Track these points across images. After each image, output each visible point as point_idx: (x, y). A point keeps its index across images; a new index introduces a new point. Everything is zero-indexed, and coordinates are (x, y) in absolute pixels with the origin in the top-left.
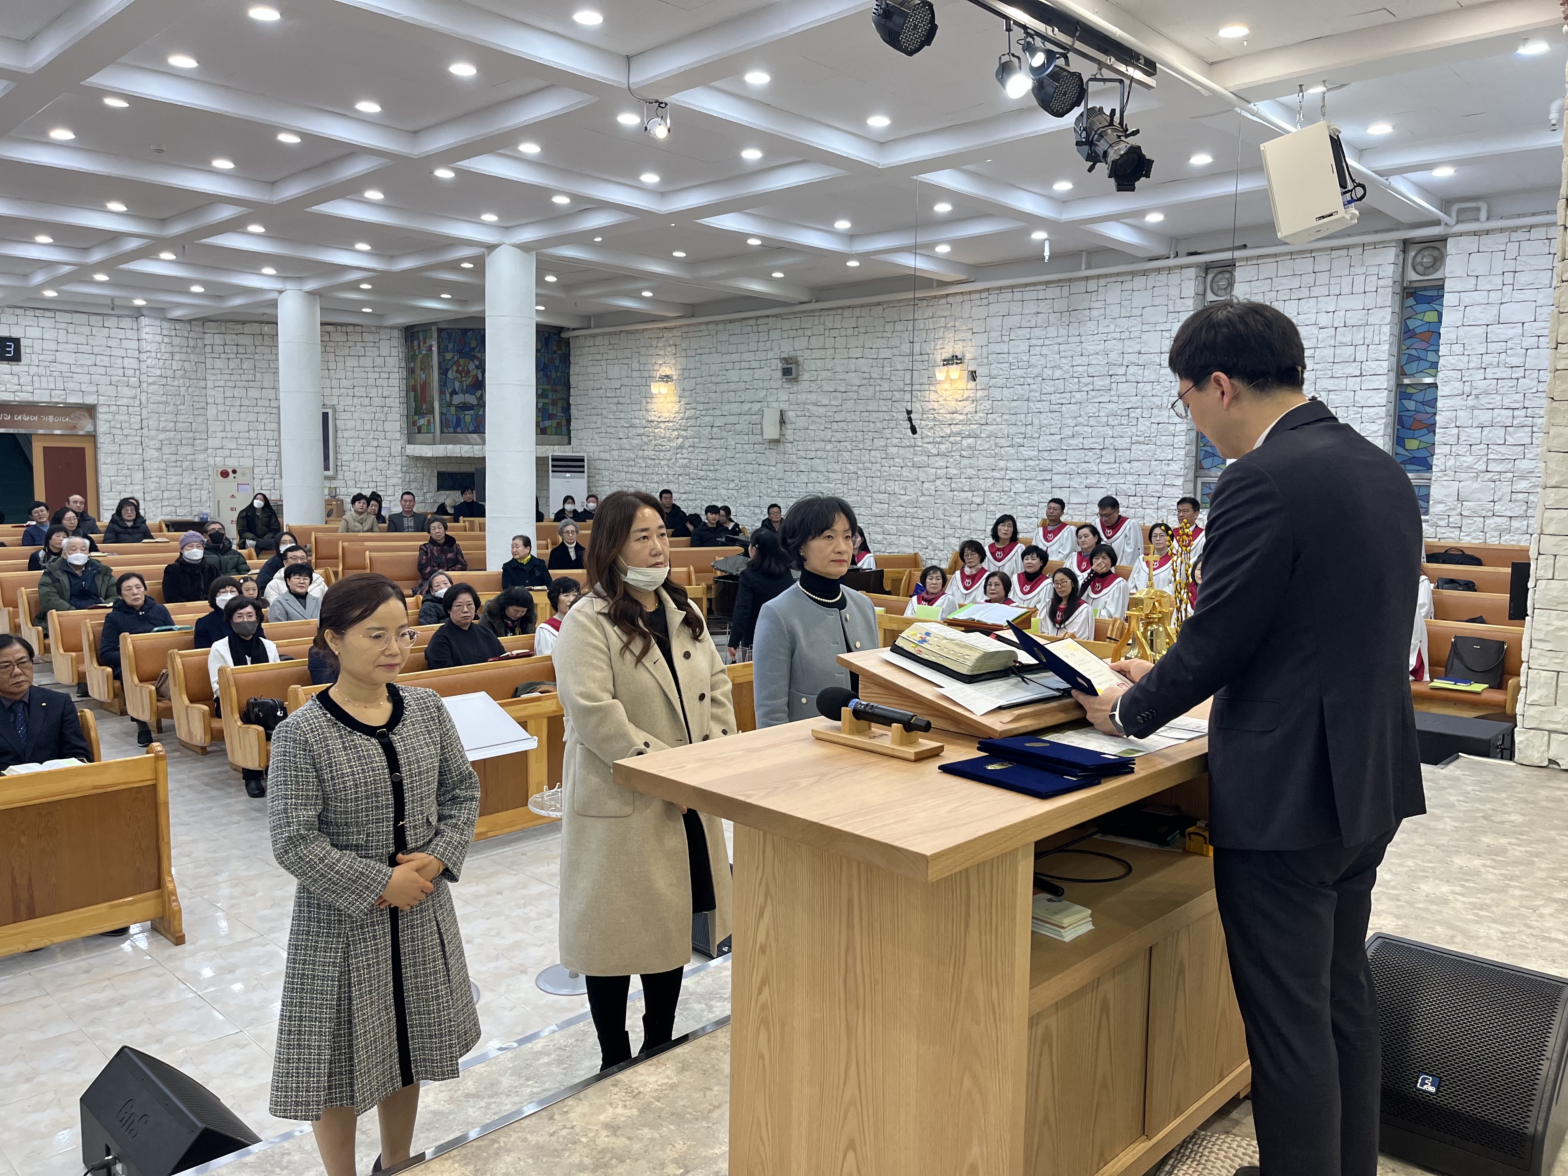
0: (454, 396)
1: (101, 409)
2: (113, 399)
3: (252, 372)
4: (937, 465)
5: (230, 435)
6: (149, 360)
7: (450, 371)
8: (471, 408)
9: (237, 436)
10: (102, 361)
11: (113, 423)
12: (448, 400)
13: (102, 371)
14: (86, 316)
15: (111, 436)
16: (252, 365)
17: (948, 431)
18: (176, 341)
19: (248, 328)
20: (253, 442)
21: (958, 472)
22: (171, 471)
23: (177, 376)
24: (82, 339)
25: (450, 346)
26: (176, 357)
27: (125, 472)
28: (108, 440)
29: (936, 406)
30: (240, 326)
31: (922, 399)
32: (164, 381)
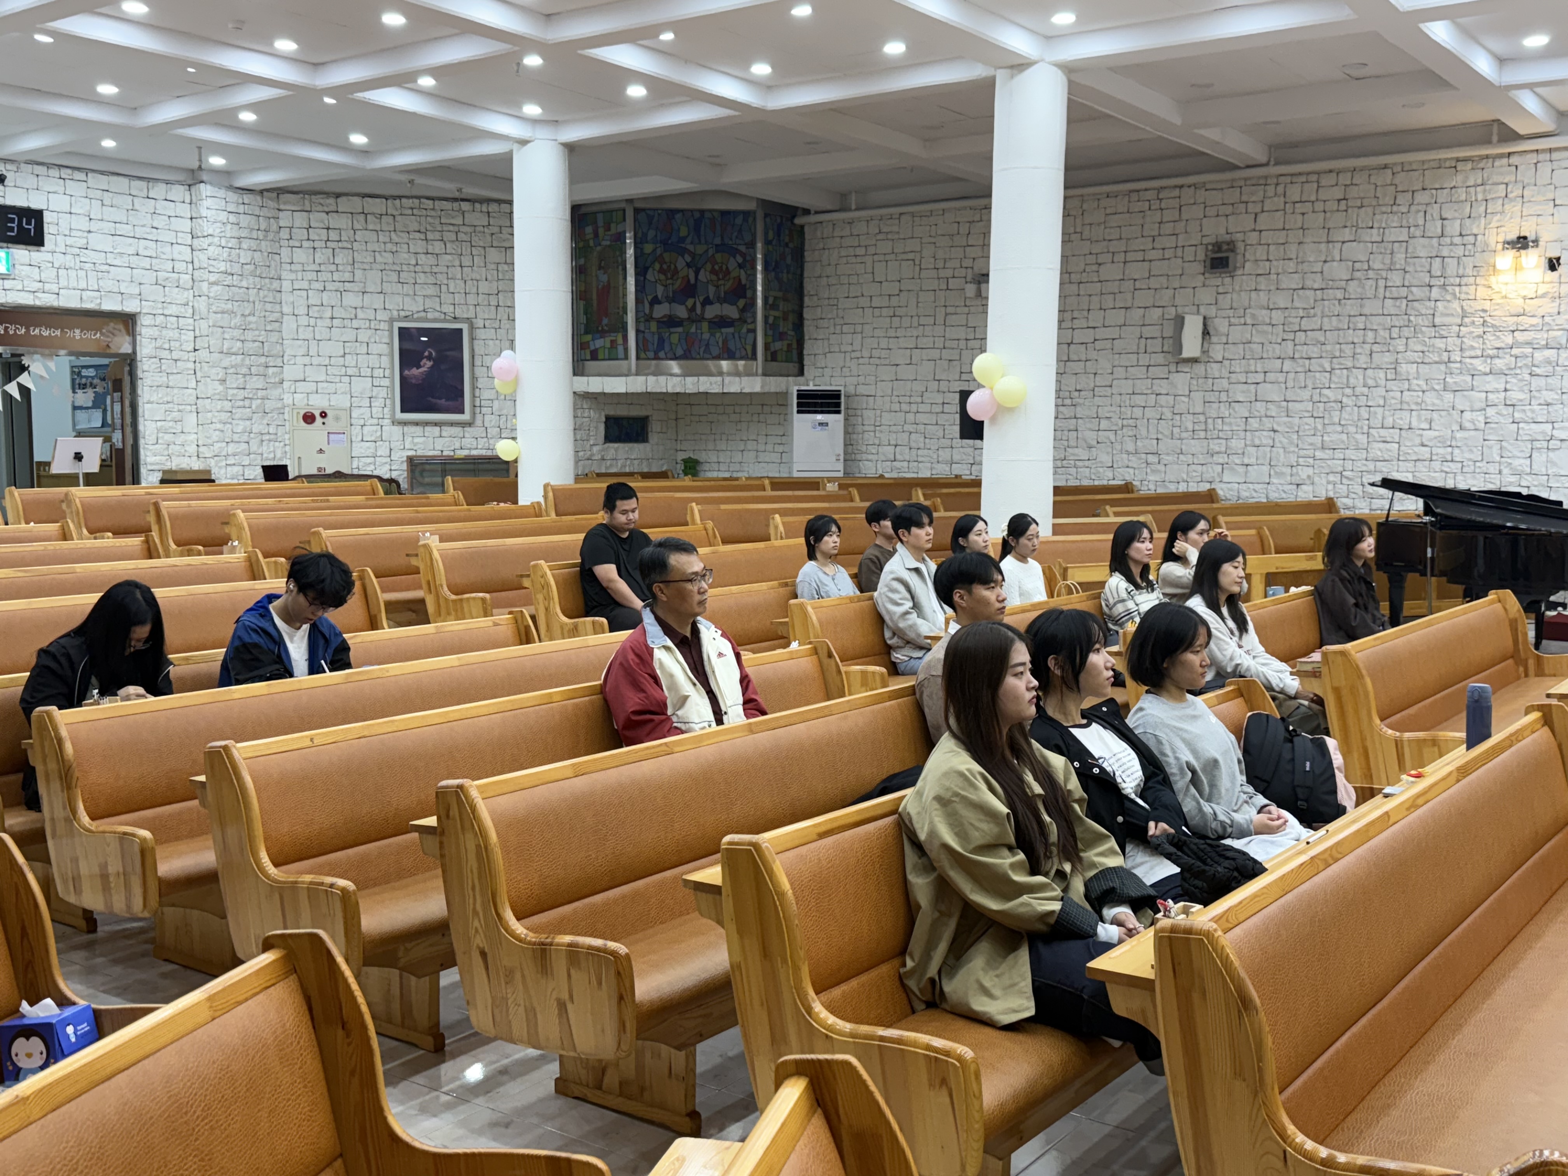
0: (656, 307)
1: (144, 321)
2: (160, 305)
3: (349, 268)
4: (1488, 388)
5: (315, 361)
6: (211, 249)
7: (650, 270)
8: (679, 323)
9: (327, 362)
10: (146, 248)
11: (159, 343)
12: (647, 311)
13: (146, 263)
14: (125, 181)
15: (156, 360)
16: (350, 258)
17: (1509, 340)
18: (245, 220)
19: (344, 204)
20: (350, 371)
21: (1528, 396)
22: (238, 413)
23: (246, 273)
24: (121, 216)
25: (651, 234)
26: (245, 245)
27: (175, 415)
28: (154, 366)
29: (1487, 305)
30: (331, 201)
31: (1463, 296)
32: (228, 280)
